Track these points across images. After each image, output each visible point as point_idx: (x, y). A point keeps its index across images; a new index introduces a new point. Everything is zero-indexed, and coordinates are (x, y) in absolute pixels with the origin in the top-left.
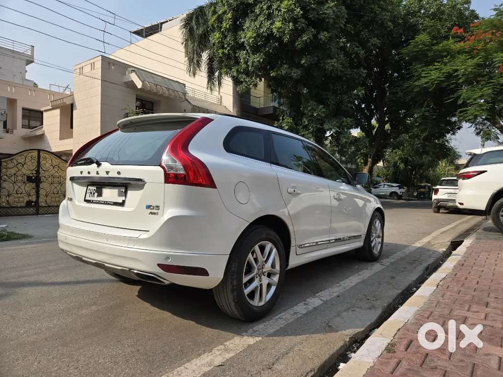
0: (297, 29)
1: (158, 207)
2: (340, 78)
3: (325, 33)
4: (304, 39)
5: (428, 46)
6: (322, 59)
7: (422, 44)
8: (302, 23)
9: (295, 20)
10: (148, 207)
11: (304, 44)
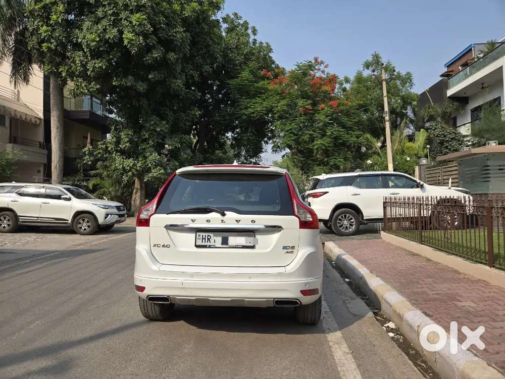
0: (147, 44)
1: (293, 247)
2: (178, 96)
3: (173, 53)
4: (155, 55)
5: (250, 82)
6: (167, 77)
7: (247, 80)
8: (153, 40)
9: (146, 36)
10: (285, 248)
11: (154, 61)
